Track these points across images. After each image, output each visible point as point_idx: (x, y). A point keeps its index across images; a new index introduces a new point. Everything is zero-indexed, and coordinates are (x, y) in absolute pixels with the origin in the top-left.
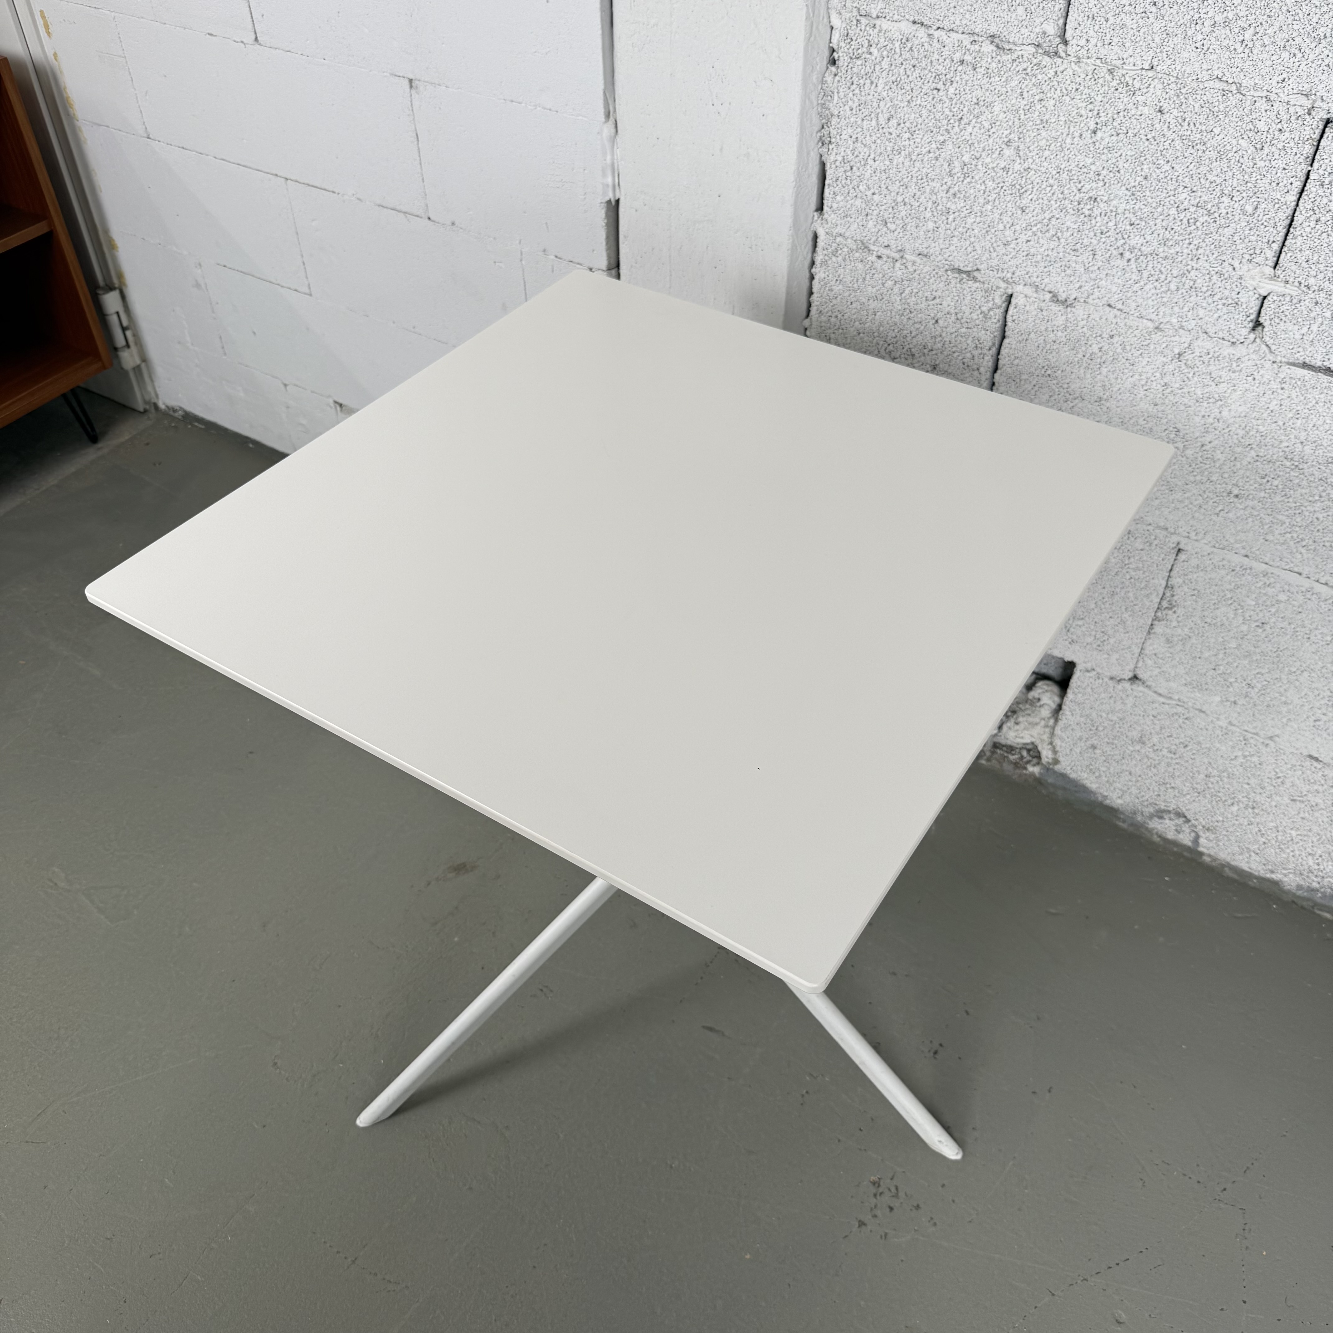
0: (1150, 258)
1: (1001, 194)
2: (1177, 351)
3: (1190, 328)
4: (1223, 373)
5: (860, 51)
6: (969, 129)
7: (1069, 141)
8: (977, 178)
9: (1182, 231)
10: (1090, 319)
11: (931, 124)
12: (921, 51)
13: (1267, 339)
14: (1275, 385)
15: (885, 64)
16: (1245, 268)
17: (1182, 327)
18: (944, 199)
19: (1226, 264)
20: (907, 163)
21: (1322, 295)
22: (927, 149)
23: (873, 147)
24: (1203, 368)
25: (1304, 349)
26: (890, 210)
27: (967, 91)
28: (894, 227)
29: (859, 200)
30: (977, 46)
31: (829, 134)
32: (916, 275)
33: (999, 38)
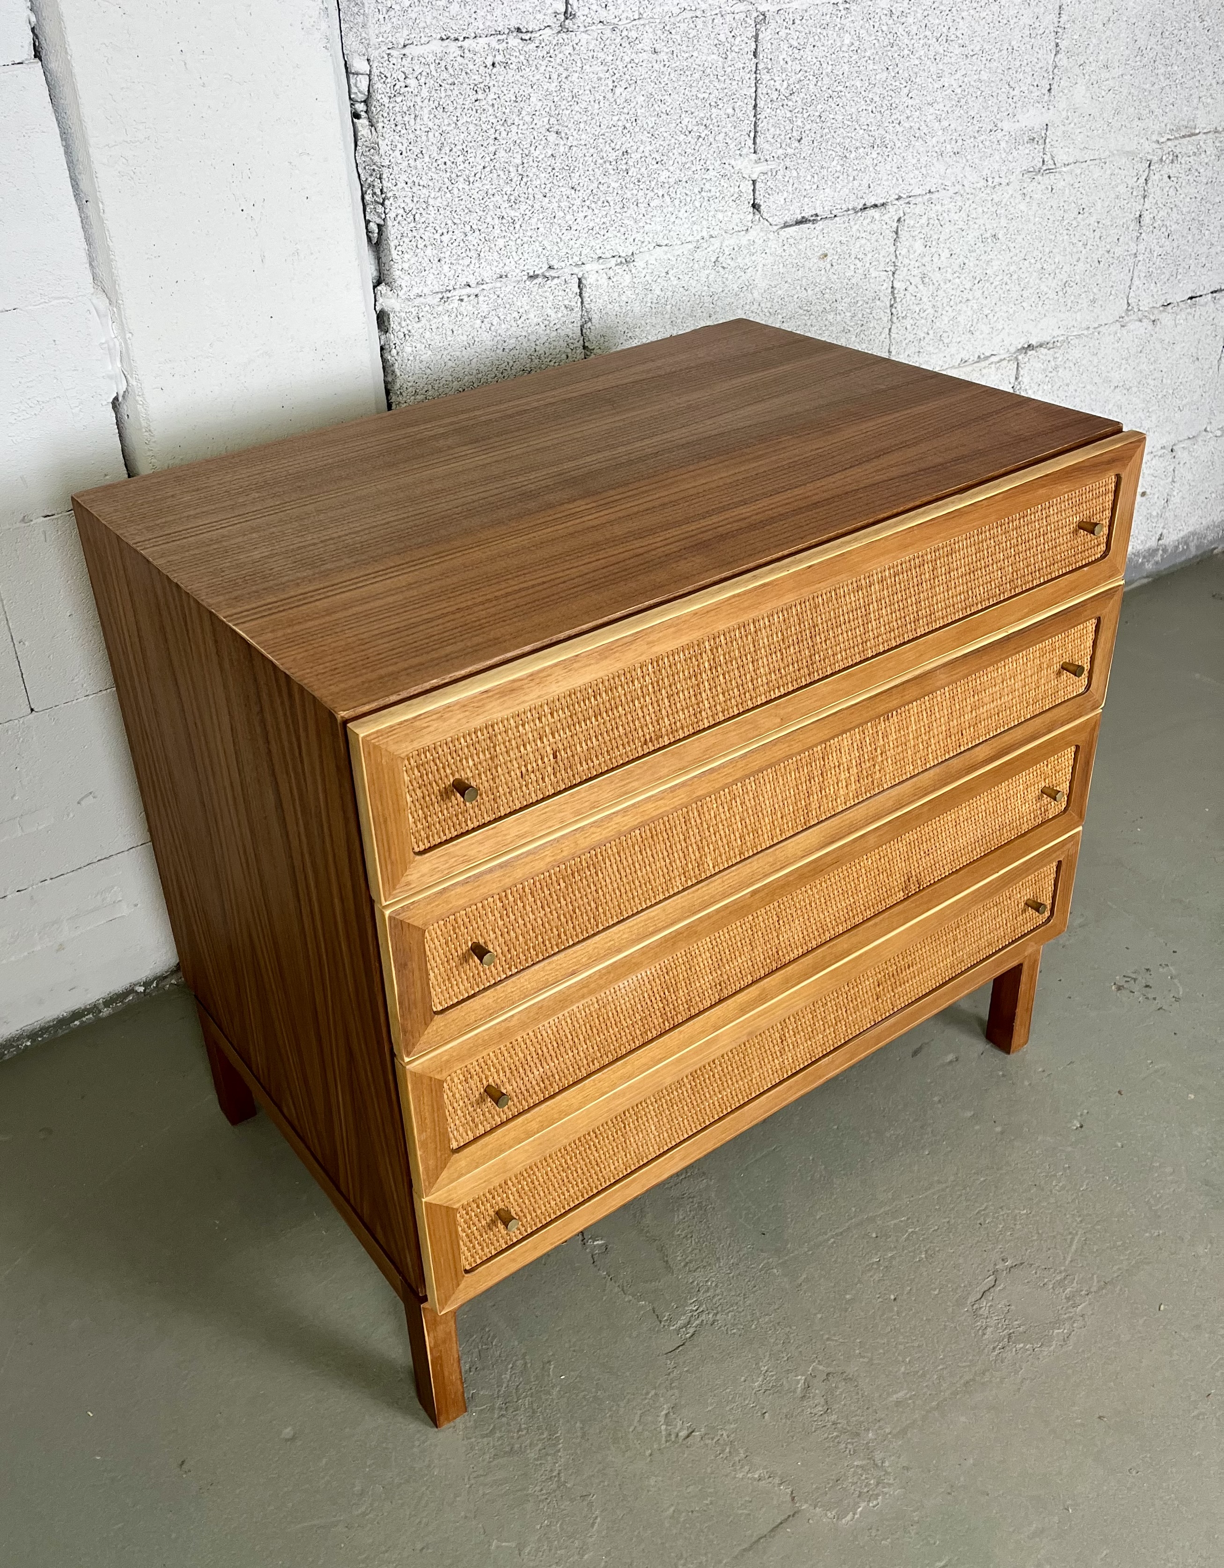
0: (676, 186)
1: (555, 181)
2: (713, 260)
3: (716, 233)
4: (747, 261)
5: (397, 87)
6: (514, 129)
7: (597, 106)
8: (531, 175)
9: (692, 151)
10: (649, 266)
11: (480, 138)
12: (456, 65)
13: (765, 215)
14: (780, 251)
15: (425, 93)
16: (739, 162)
17: (711, 237)
18: (507, 210)
19: (726, 166)
20: (467, 188)
21: (788, 159)
22: (483, 165)
23: (431, 183)
24: (732, 263)
25: (789, 210)
26: (462, 243)
27: (506, 92)
28: (467, 261)
29: (430, 247)
30: (504, 44)
31: (381, 190)
32: (500, 301)
33: (519, 30)
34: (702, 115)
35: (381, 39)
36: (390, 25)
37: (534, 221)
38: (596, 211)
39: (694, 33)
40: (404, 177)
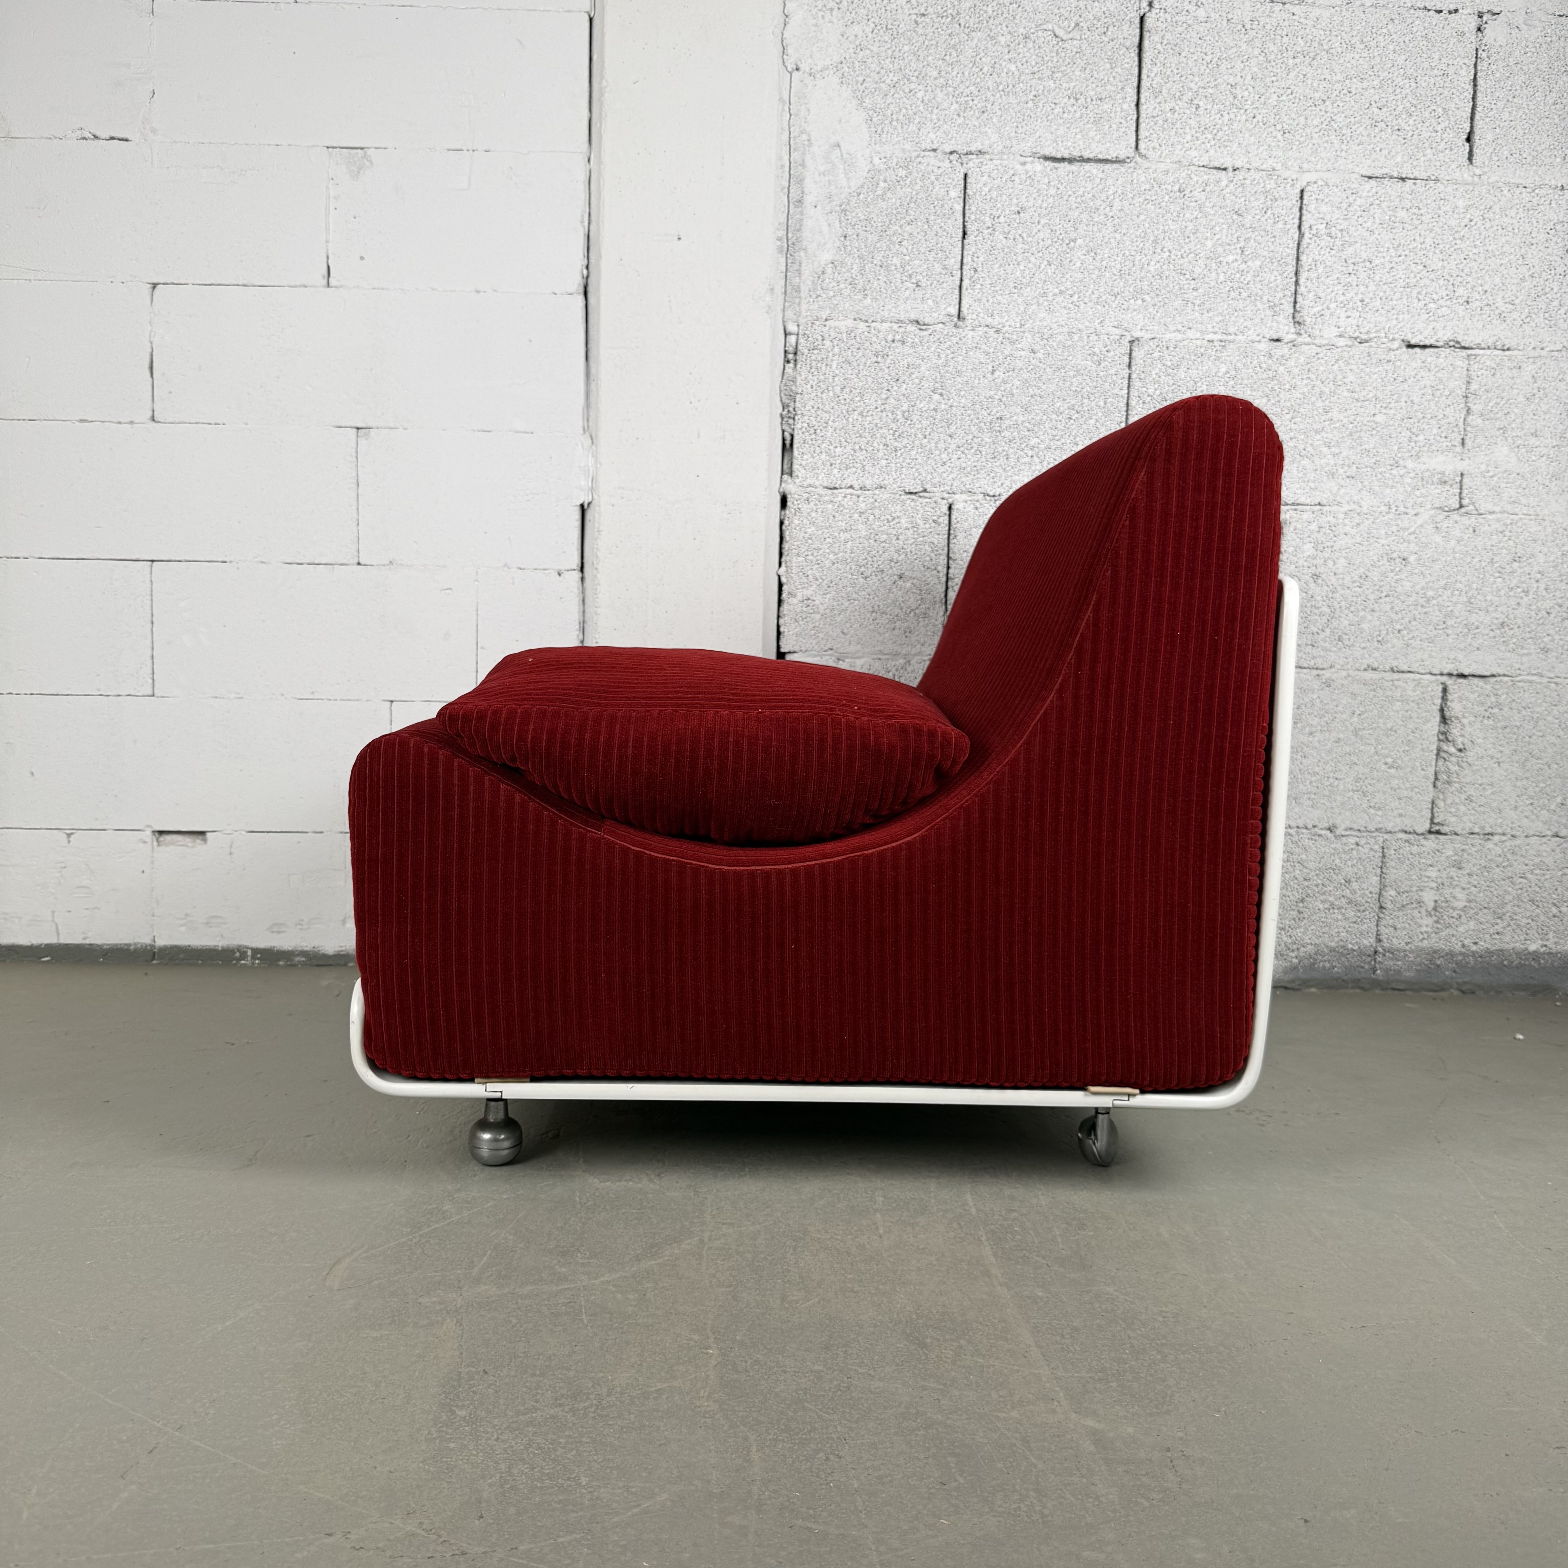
1: (935, 428)
5: (815, 344)
6: (905, 386)
7: (977, 381)
8: (915, 420)
12: (863, 337)
15: (836, 350)
23: (832, 411)
26: (851, 456)
27: (900, 359)
28: (854, 470)
29: (824, 454)
30: (903, 329)
31: (794, 409)
32: (877, 504)
33: (917, 322)
34: (1073, 402)
35: (809, 313)
36: (817, 306)
37: (914, 452)
38: (969, 456)
39: (1070, 343)
40: (811, 403)
